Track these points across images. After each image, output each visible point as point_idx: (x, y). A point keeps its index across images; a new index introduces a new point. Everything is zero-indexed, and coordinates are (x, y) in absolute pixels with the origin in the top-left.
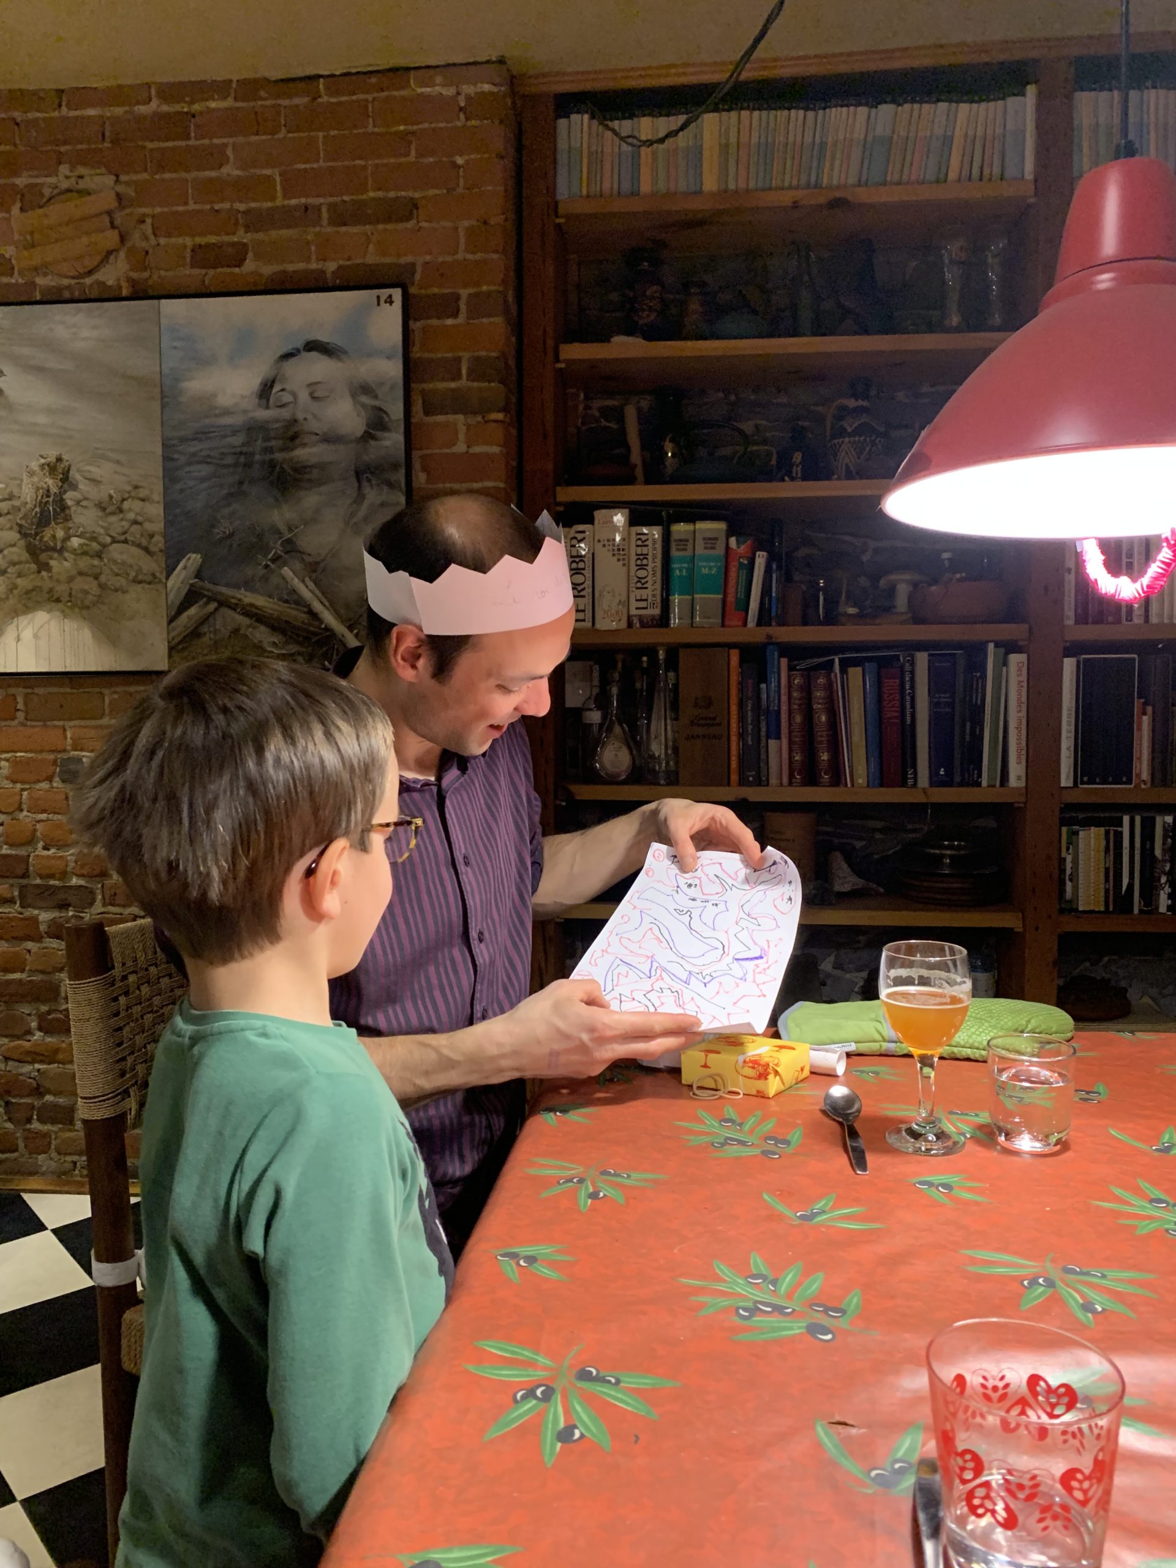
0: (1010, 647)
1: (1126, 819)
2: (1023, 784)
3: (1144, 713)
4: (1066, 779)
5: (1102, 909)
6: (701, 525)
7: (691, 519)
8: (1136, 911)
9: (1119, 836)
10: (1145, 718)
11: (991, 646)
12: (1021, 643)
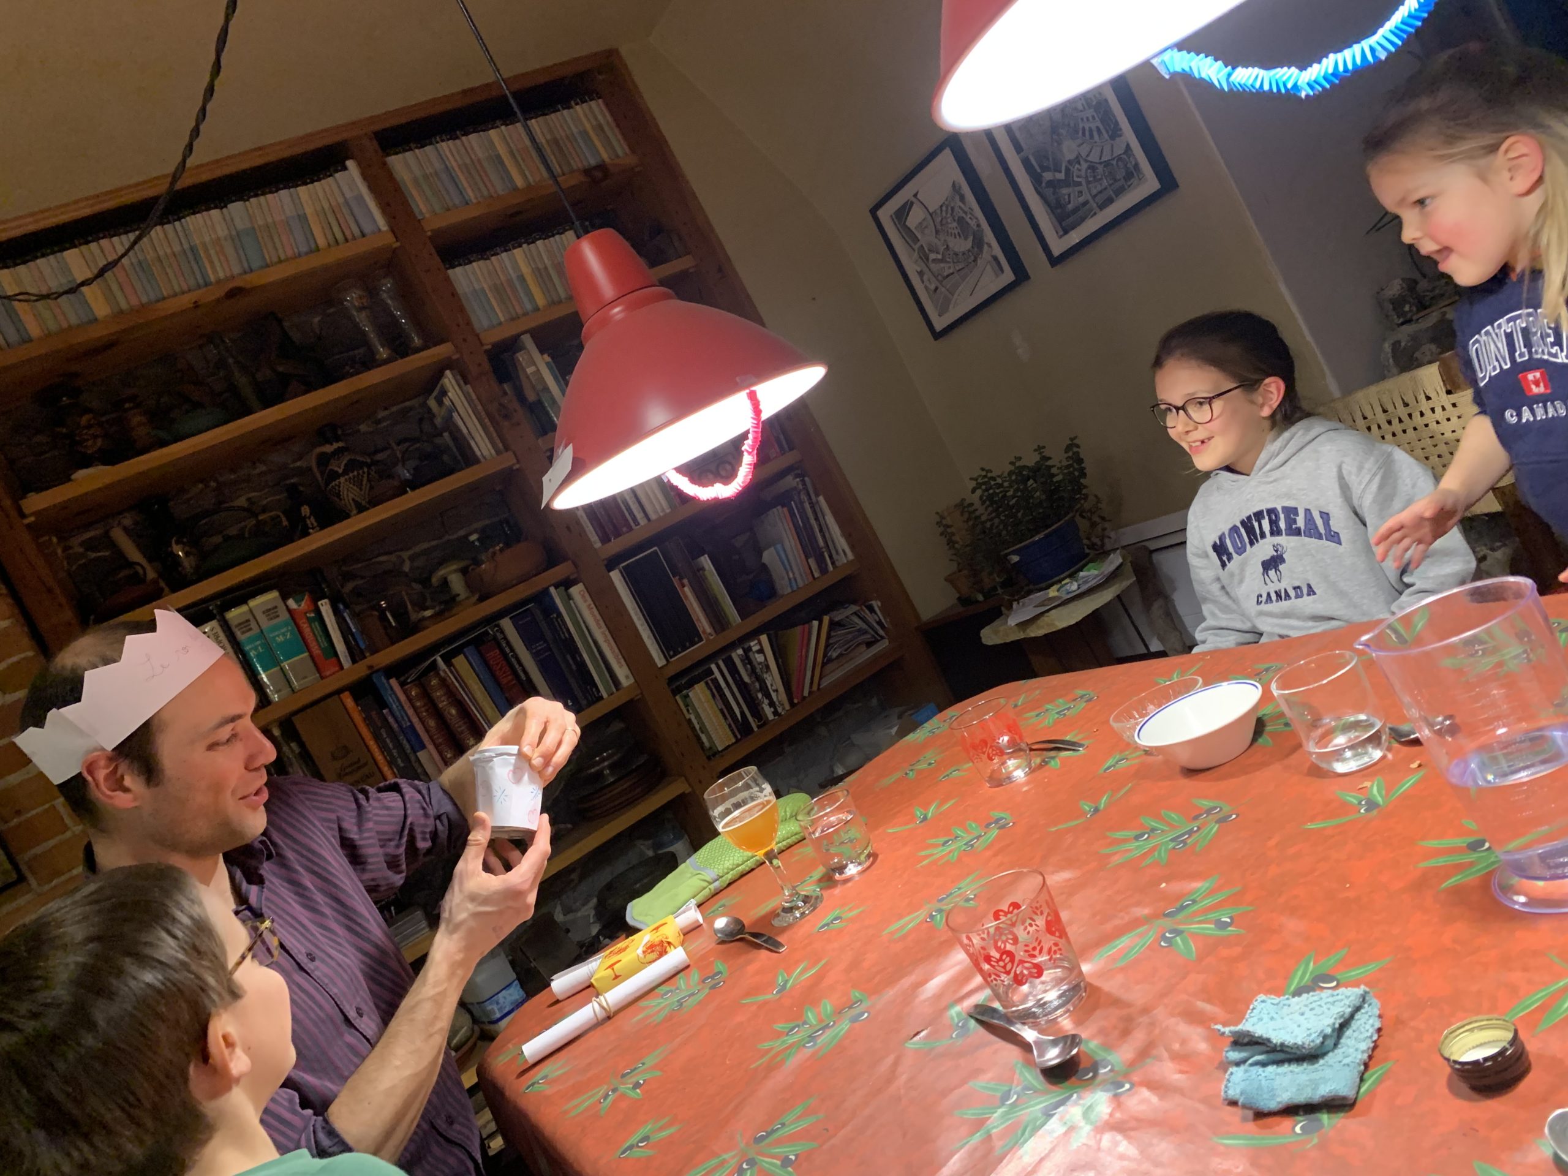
0: (566, 584)
1: (713, 667)
2: (632, 681)
3: (683, 586)
4: (660, 661)
5: (734, 740)
6: (253, 603)
7: (243, 600)
8: (756, 729)
9: (715, 681)
10: (686, 589)
11: (552, 590)
12: (572, 577)
